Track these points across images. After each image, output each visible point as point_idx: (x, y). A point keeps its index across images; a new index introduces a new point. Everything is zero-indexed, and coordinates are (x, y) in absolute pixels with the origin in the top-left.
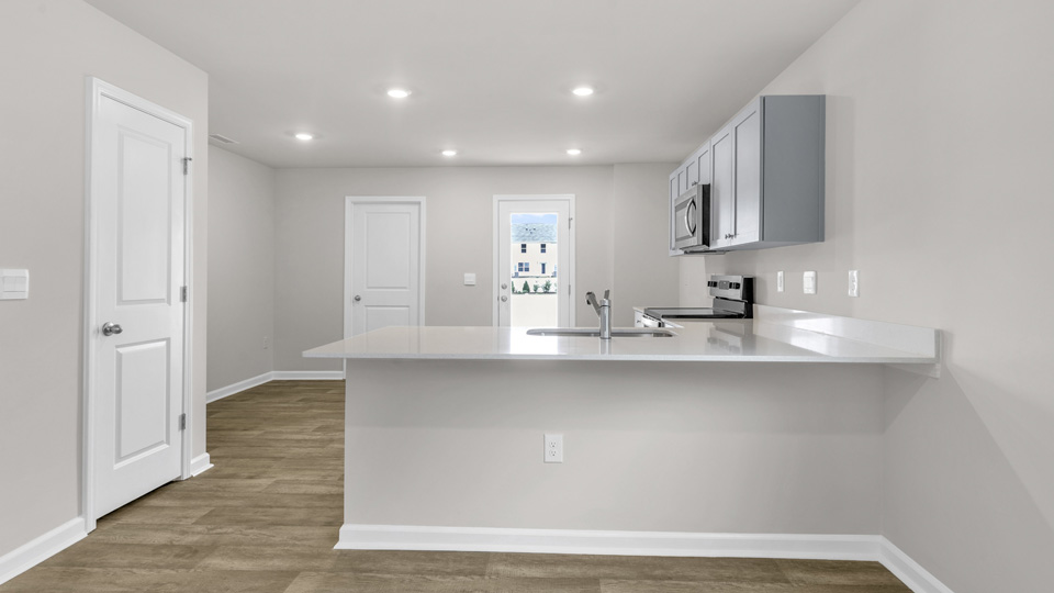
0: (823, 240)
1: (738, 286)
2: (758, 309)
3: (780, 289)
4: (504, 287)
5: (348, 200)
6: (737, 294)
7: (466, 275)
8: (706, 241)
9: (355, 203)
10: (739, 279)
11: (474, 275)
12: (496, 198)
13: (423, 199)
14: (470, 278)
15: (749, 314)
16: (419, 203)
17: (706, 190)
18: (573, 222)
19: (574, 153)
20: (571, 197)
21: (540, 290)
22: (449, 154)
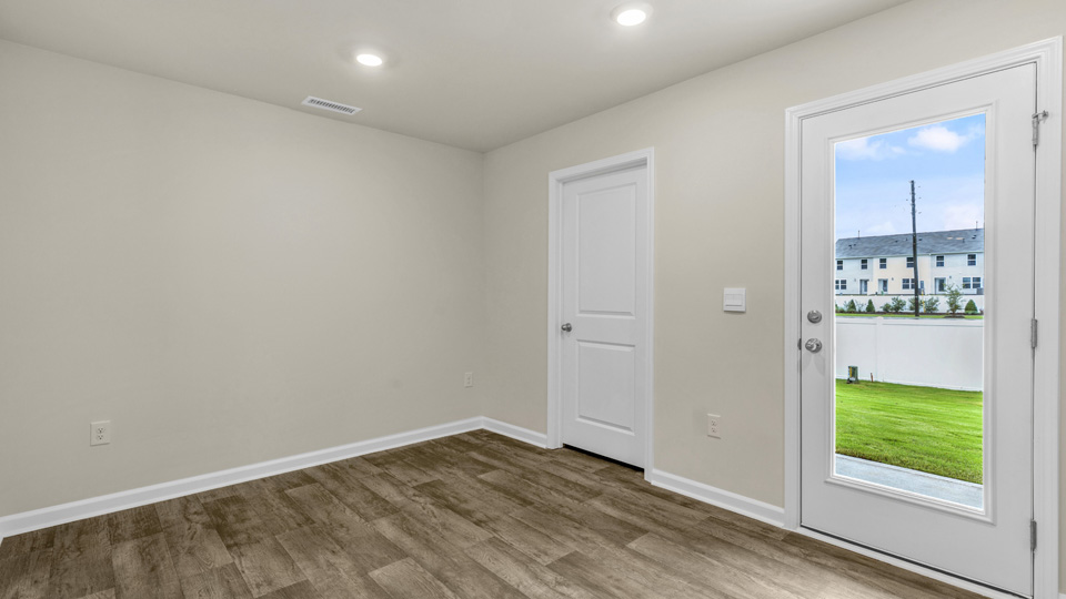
4: (814, 318)
5: (553, 177)
7: (727, 291)
9: (564, 182)
11: (742, 291)
12: (794, 113)
13: (649, 153)
14: (735, 296)
16: (645, 162)
18: (1050, 130)
21: (906, 308)
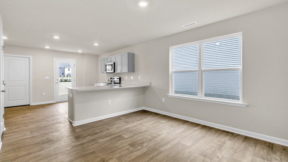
0: (134, 72)
1: (118, 79)
2: (122, 82)
3: (126, 79)
4: (57, 80)
6: (118, 80)
7: (46, 77)
8: (114, 71)
9: (4, 56)
10: (119, 78)
12: (55, 59)
13: (31, 57)
14: (47, 78)
15: (120, 83)
16: (29, 58)
17: (114, 63)
18: (75, 66)
19: (80, 51)
20: (75, 60)
22: (47, 47)
